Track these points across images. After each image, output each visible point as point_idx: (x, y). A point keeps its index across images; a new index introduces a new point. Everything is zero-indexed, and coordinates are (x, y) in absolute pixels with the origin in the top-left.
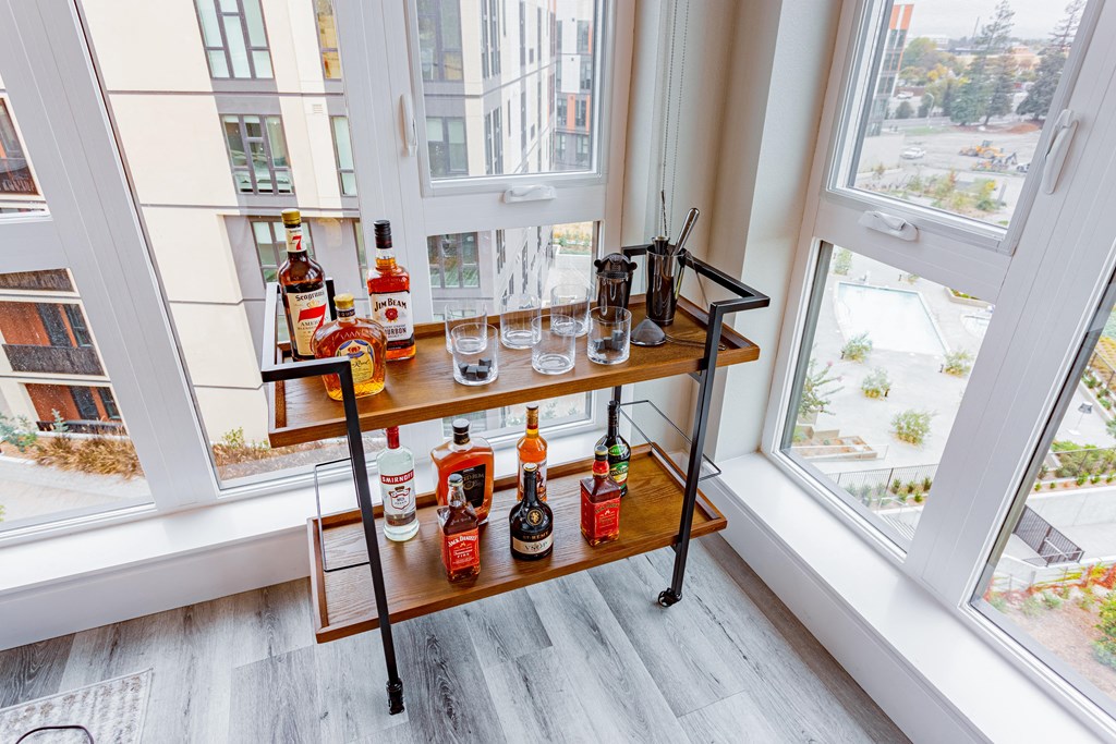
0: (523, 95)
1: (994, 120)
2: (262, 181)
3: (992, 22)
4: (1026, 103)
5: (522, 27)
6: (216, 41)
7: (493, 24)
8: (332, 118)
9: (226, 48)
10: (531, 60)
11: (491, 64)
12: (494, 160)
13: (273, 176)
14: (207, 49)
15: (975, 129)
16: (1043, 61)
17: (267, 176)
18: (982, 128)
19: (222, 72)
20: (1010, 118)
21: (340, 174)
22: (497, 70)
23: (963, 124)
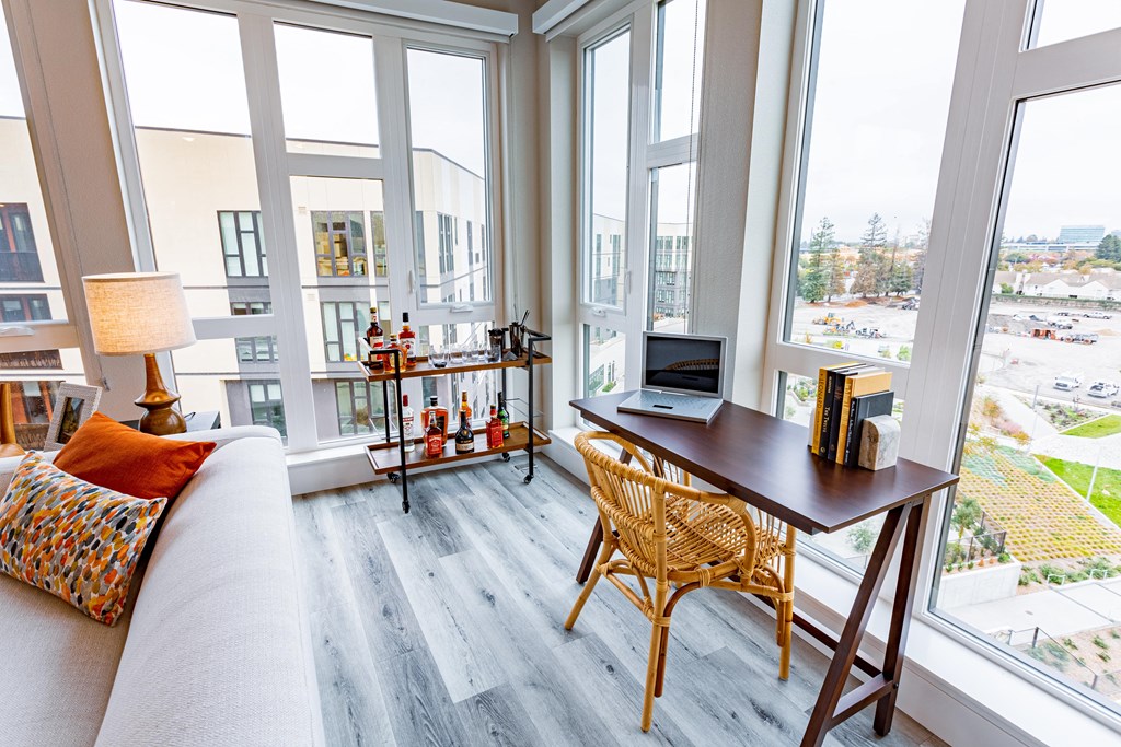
0: (472, 285)
1: (834, 298)
2: (260, 353)
3: (819, 231)
4: (855, 286)
5: (470, 239)
6: (232, 249)
7: (448, 237)
8: (322, 304)
9: (241, 255)
10: (478, 261)
11: (447, 264)
12: (449, 332)
13: (271, 349)
14: (225, 256)
15: (822, 305)
16: (862, 257)
17: (266, 348)
18: (827, 304)
19: (235, 270)
20: (846, 297)
21: (326, 345)
22: (451, 268)
23: (813, 302)
